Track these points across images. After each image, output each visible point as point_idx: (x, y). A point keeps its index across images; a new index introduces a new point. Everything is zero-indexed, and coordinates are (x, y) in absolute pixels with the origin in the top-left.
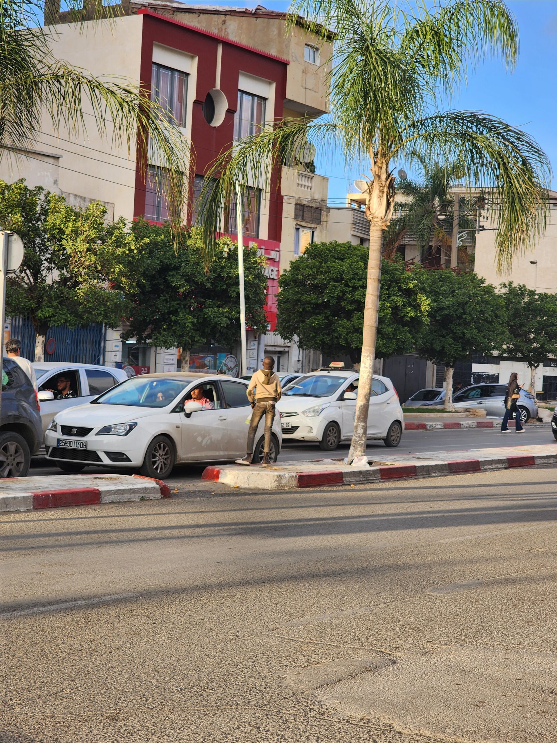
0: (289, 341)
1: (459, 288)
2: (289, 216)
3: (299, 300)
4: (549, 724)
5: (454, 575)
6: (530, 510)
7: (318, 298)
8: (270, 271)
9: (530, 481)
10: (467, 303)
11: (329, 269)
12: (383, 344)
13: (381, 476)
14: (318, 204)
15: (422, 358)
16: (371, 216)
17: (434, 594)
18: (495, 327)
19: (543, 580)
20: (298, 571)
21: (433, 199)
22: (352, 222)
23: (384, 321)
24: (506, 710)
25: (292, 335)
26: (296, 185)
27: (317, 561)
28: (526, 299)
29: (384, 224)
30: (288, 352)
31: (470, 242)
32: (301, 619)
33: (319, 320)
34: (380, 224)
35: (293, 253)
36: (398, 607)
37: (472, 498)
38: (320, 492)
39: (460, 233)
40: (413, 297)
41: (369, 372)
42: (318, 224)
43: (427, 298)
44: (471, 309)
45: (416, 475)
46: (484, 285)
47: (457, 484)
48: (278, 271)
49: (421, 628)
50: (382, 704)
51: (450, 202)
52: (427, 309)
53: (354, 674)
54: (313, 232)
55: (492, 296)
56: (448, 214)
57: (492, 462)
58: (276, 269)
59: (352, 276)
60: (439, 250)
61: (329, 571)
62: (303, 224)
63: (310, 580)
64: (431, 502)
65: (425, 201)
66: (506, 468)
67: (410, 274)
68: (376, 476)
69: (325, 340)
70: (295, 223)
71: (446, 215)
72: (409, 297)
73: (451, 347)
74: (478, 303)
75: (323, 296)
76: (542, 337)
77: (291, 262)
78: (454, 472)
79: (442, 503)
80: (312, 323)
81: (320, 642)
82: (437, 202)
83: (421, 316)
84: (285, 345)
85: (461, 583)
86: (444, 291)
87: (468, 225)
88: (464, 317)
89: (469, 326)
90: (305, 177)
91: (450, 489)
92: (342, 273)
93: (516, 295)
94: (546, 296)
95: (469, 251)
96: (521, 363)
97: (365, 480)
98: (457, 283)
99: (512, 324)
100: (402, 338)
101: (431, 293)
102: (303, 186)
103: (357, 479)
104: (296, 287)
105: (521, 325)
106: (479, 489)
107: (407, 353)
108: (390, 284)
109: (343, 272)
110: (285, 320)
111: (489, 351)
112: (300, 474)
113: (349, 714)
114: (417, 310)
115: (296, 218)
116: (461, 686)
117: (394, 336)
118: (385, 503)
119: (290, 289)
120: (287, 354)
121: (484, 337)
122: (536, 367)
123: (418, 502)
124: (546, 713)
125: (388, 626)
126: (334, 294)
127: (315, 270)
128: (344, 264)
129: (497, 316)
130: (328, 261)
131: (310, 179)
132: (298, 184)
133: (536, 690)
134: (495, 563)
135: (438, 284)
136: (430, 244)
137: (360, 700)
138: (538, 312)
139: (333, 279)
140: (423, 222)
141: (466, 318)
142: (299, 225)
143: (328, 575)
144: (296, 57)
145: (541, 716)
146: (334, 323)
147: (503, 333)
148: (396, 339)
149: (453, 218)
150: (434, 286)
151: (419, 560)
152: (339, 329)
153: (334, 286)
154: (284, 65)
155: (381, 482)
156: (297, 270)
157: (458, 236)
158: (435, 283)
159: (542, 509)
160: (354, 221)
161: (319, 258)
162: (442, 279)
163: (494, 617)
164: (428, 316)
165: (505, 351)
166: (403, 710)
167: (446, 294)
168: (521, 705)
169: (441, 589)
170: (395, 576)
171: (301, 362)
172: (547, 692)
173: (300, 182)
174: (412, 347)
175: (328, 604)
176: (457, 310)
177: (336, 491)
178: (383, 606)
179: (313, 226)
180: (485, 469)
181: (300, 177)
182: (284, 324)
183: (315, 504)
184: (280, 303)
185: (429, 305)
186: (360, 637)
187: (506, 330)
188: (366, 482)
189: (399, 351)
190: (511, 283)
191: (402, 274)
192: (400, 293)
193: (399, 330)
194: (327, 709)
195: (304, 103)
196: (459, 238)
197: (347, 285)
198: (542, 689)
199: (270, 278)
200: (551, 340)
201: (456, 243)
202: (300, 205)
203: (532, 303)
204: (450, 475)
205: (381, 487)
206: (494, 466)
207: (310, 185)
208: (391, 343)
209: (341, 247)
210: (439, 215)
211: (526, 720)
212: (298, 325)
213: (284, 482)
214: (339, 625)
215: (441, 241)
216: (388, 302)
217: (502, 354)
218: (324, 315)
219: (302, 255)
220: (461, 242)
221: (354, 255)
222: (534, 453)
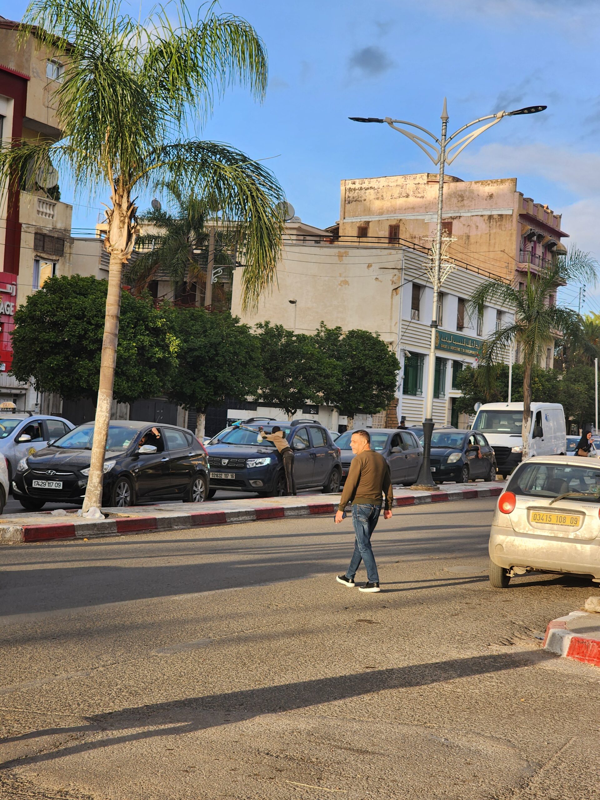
0: (24, 383)
1: (212, 328)
2: (27, 246)
3: (36, 339)
4: (260, 787)
5: (184, 634)
6: (274, 564)
7: (57, 336)
8: (6, 306)
9: (278, 534)
10: (219, 344)
11: (70, 305)
12: (128, 387)
13: (118, 529)
14: (61, 234)
15: (171, 402)
16: (111, 248)
17: (159, 655)
18: (249, 370)
19: (278, 636)
20: (12, 634)
21: (189, 232)
22: (101, 255)
23: (130, 362)
24: (216, 774)
25: (29, 376)
26: (36, 212)
27: (35, 623)
28: (283, 340)
29: (124, 257)
30: (25, 394)
31: (227, 278)
32: (9, 686)
33: (58, 360)
34: (120, 257)
35: (32, 287)
36: (118, 670)
37: (214, 552)
38: (49, 547)
39: (215, 268)
40: (161, 337)
41: (106, 416)
42: (61, 256)
43: (176, 339)
44: (223, 350)
45: (156, 528)
46: (238, 325)
47: (199, 538)
48: (15, 307)
49: (140, 691)
50: (84, 774)
51: (207, 235)
52: (176, 350)
53: (58, 744)
54: (54, 265)
55: (246, 337)
56: (204, 248)
57: (239, 514)
58: (12, 304)
59: (95, 313)
60: (194, 287)
61: (48, 633)
62: (42, 255)
63: (25, 643)
64: (170, 557)
65: (180, 234)
66: (254, 520)
67: (158, 312)
68: (112, 529)
69: (65, 382)
70: (34, 254)
71: (202, 250)
72: (157, 336)
73: (202, 391)
74: (231, 344)
75: (63, 335)
76: (300, 381)
77: (28, 296)
78: (198, 525)
79: (181, 558)
80: (51, 364)
81: (25, 711)
82: (192, 234)
83: (169, 357)
84: (20, 387)
85: (190, 642)
86: (196, 330)
87: (225, 260)
88: (216, 359)
89: (222, 368)
90: (47, 204)
91: (191, 543)
92: (83, 309)
93: (273, 336)
94: (304, 338)
95: (226, 289)
96: (278, 409)
97: (99, 534)
98: (209, 323)
99: (268, 367)
100: (149, 381)
101: (181, 332)
102: (44, 214)
103: (91, 532)
104: (33, 324)
105: (278, 369)
106: (223, 542)
107: (154, 397)
108: (136, 323)
109: (86, 308)
110: (21, 360)
111: (243, 396)
112: (26, 527)
113: (46, 786)
114: (166, 350)
115: (36, 248)
116: (172, 752)
117: (140, 378)
118: (119, 558)
119: (27, 326)
120: (24, 397)
121: (237, 380)
122: (293, 414)
123: (156, 557)
124: (259, 775)
125: (104, 691)
126: (74, 332)
127: (54, 306)
128: (87, 300)
129: (251, 358)
130: (69, 296)
131: (51, 207)
132: (38, 211)
133: (251, 753)
134: (229, 620)
135: (189, 323)
136: (185, 280)
137: (60, 772)
138: (295, 355)
139: (75, 316)
140: (177, 256)
141: (218, 360)
142: (39, 256)
143: (46, 638)
144: (37, 73)
145: (252, 779)
146: (75, 364)
147: (258, 376)
148: (142, 382)
149: (208, 253)
150: (185, 325)
151: (148, 619)
152: (80, 370)
153: (76, 324)
154: (25, 81)
155: (118, 536)
156: (34, 305)
157: (213, 272)
158: (186, 322)
159: (287, 563)
160: (102, 254)
161: (60, 293)
162: (194, 318)
163: (220, 677)
164: (177, 357)
165: (260, 396)
166: (106, 780)
167: (198, 334)
168: (233, 768)
169: (168, 649)
170: (119, 636)
171: (39, 405)
172: (262, 754)
173: (41, 210)
174: (159, 391)
175: (41, 669)
176: (209, 351)
177: (66, 546)
178: (101, 669)
179: (54, 258)
180: (232, 522)
181: (41, 204)
182: (19, 364)
183: (41, 561)
184: (15, 342)
185: (178, 345)
186: (71, 703)
187: (262, 374)
188: (101, 535)
189: (146, 393)
190: (267, 323)
191: (150, 311)
192: (148, 332)
193: (146, 372)
194: (22, 783)
195: (46, 123)
196: (214, 274)
197: (89, 323)
198: (258, 750)
199: (5, 315)
200: (309, 385)
201: (212, 279)
202: (40, 234)
203: (290, 344)
204: (193, 528)
205: (117, 541)
206: (241, 519)
207: (52, 213)
208: (136, 386)
209: (84, 281)
210: (195, 249)
211: (236, 784)
212: (35, 365)
213: (8, 536)
214: (50, 691)
215: (197, 277)
216: (134, 342)
217: (257, 400)
218: (64, 355)
219: (40, 289)
220: (216, 279)
221: (98, 291)
222: (284, 505)
